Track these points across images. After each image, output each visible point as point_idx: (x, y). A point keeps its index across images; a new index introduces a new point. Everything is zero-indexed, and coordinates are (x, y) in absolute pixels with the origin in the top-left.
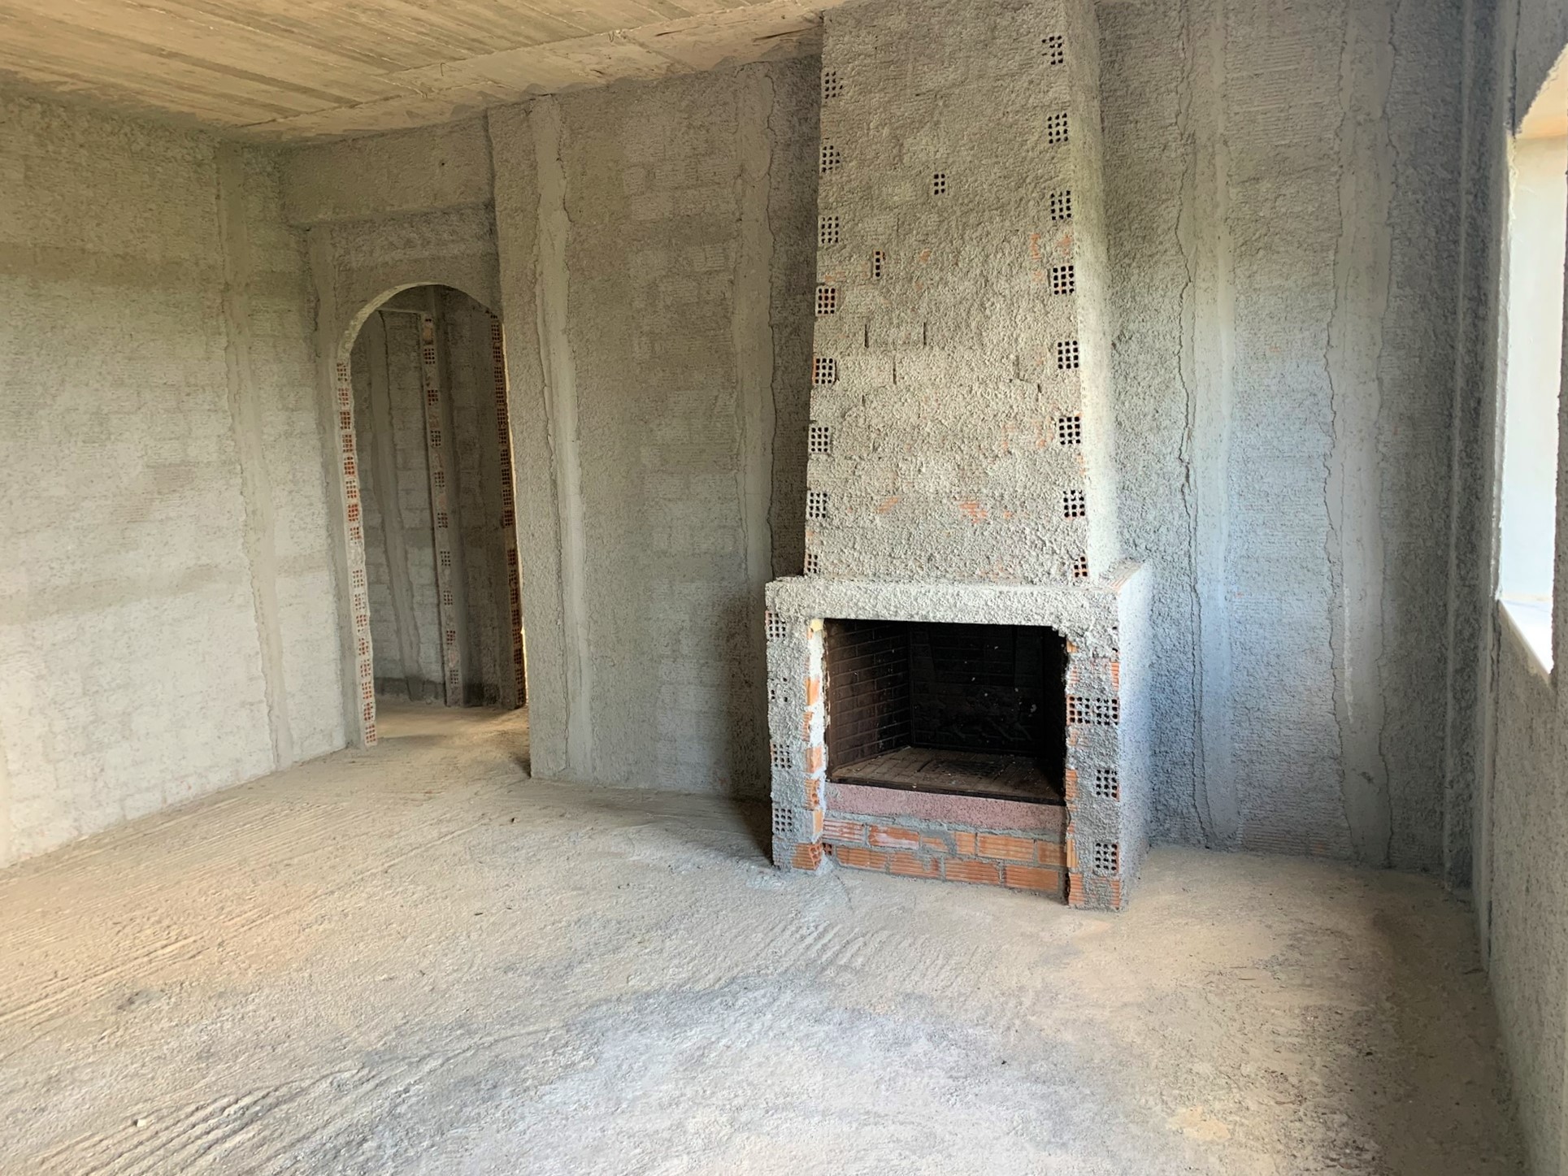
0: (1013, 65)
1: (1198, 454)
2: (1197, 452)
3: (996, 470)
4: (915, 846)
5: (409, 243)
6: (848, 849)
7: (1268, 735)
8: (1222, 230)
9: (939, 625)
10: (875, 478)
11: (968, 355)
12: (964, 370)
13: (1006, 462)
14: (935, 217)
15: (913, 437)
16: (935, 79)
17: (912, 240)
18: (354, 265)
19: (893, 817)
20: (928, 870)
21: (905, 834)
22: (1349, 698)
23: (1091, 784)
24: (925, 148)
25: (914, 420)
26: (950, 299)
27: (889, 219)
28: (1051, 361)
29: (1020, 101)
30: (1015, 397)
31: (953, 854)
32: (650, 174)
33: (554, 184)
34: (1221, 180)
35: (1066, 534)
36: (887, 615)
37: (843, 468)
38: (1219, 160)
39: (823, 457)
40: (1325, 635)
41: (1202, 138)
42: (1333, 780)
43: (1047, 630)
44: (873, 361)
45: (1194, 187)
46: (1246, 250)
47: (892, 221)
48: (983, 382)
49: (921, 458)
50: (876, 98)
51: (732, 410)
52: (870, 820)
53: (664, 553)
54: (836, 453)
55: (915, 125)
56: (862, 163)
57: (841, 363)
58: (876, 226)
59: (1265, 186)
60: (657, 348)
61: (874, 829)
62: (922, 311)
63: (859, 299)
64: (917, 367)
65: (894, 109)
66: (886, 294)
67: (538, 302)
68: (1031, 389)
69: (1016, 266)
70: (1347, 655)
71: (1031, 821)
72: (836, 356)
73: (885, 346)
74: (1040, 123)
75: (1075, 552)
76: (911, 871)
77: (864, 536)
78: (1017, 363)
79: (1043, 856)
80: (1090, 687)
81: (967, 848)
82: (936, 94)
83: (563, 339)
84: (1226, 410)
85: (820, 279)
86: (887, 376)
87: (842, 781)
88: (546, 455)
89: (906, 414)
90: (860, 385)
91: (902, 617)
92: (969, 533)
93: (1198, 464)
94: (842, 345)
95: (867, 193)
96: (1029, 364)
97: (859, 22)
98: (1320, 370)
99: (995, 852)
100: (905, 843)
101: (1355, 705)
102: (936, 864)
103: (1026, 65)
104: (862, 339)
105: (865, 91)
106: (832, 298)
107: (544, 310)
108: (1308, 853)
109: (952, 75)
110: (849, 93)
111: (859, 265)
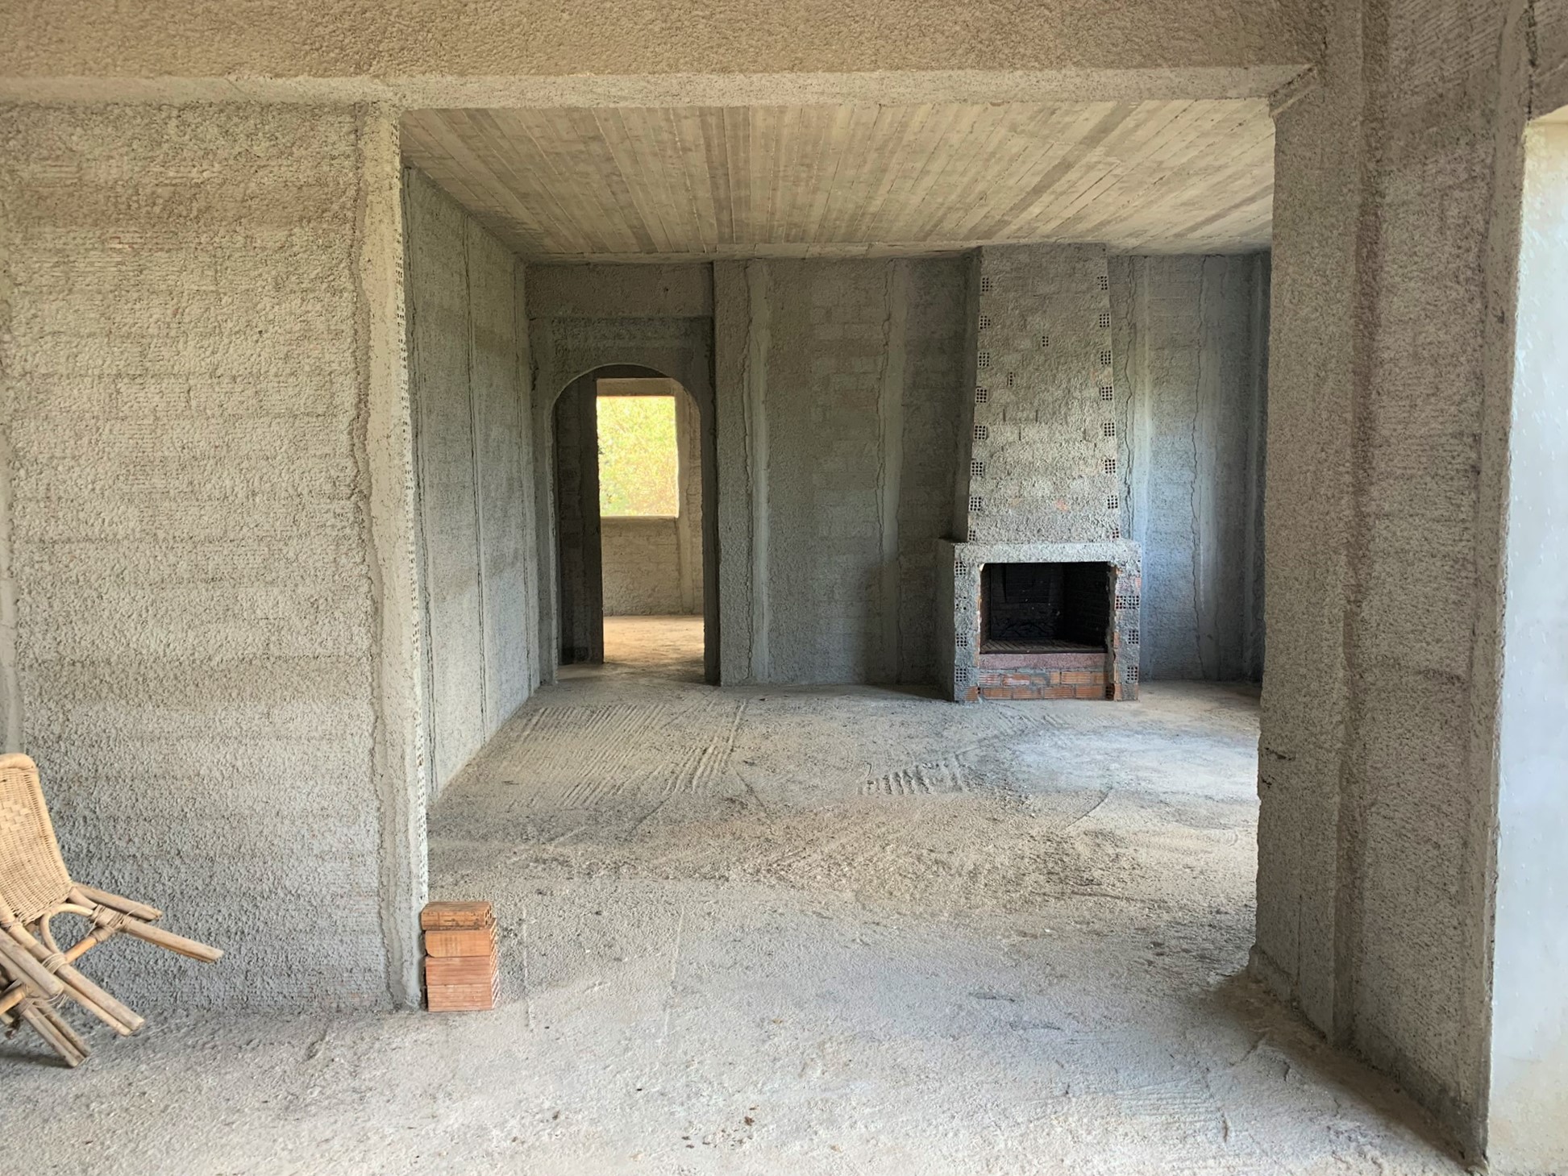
0: (1084, 287)
1: (1134, 480)
2: (1134, 479)
3: (1075, 485)
4: (1027, 683)
5: (619, 336)
6: (990, 689)
7: (1165, 620)
8: (1147, 371)
9: (1053, 563)
10: (1010, 489)
11: (1060, 427)
12: (1058, 434)
13: (1079, 481)
14: (1043, 358)
15: (1030, 469)
16: (1044, 289)
17: (1031, 368)
18: (570, 347)
19: (1016, 669)
20: (1035, 695)
21: (1023, 677)
22: (1202, 599)
23: (1126, 638)
24: (1038, 323)
25: (1030, 459)
26: (1050, 399)
27: (1018, 356)
28: (1101, 433)
29: (1087, 305)
30: (1083, 449)
31: (1048, 684)
32: (829, 312)
33: (762, 312)
34: (1147, 348)
35: (1109, 516)
36: (1024, 560)
37: (991, 485)
38: (1146, 338)
39: (979, 478)
40: (1190, 569)
41: (1139, 326)
42: (1194, 641)
43: (1105, 563)
44: (1008, 429)
45: (1135, 349)
46: (1157, 382)
47: (1020, 358)
48: (1067, 441)
49: (1034, 479)
50: (1012, 295)
51: (874, 453)
52: (1002, 672)
53: (826, 538)
54: (987, 476)
55: (1033, 310)
56: (1003, 327)
57: (990, 429)
58: (1011, 360)
59: (1166, 352)
60: (828, 415)
61: (1005, 676)
62: (1036, 404)
63: (1001, 396)
64: (1031, 432)
65: (1021, 301)
66: (1016, 394)
67: (745, 383)
68: (1091, 445)
69: (1084, 385)
70: (1201, 578)
71: (1089, 662)
72: (987, 425)
73: (1016, 422)
74: (1096, 316)
75: (1113, 526)
76: (1025, 696)
77: (1002, 520)
78: (1084, 432)
79: (1095, 679)
80: (1126, 590)
81: (1055, 679)
82: (1044, 297)
83: (762, 407)
84: (1148, 460)
85: (978, 384)
86: (1016, 436)
87: (987, 653)
88: (743, 477)
89: (1026, 456)
90: (1001, 440)
91: (1033, 560)
92: (1060, 517)
93: (1134, 487)
94: (990, 420)
95: (1006, 343)
96: (1092, 433)
97: (1002, 255)
98: (1190, 441)
99: (1071, 679)
100: (1023, 682)
101: (1206, 602)
102: (1039, 691)
103: (1089, 289)
104: (1001, 416)
105: (1006, 290)
106: (984, 394)
107: (749, 389)
108: (1183, 678)
109: (1053, 288)
110: (996, 292)
111: (1001, 378)
